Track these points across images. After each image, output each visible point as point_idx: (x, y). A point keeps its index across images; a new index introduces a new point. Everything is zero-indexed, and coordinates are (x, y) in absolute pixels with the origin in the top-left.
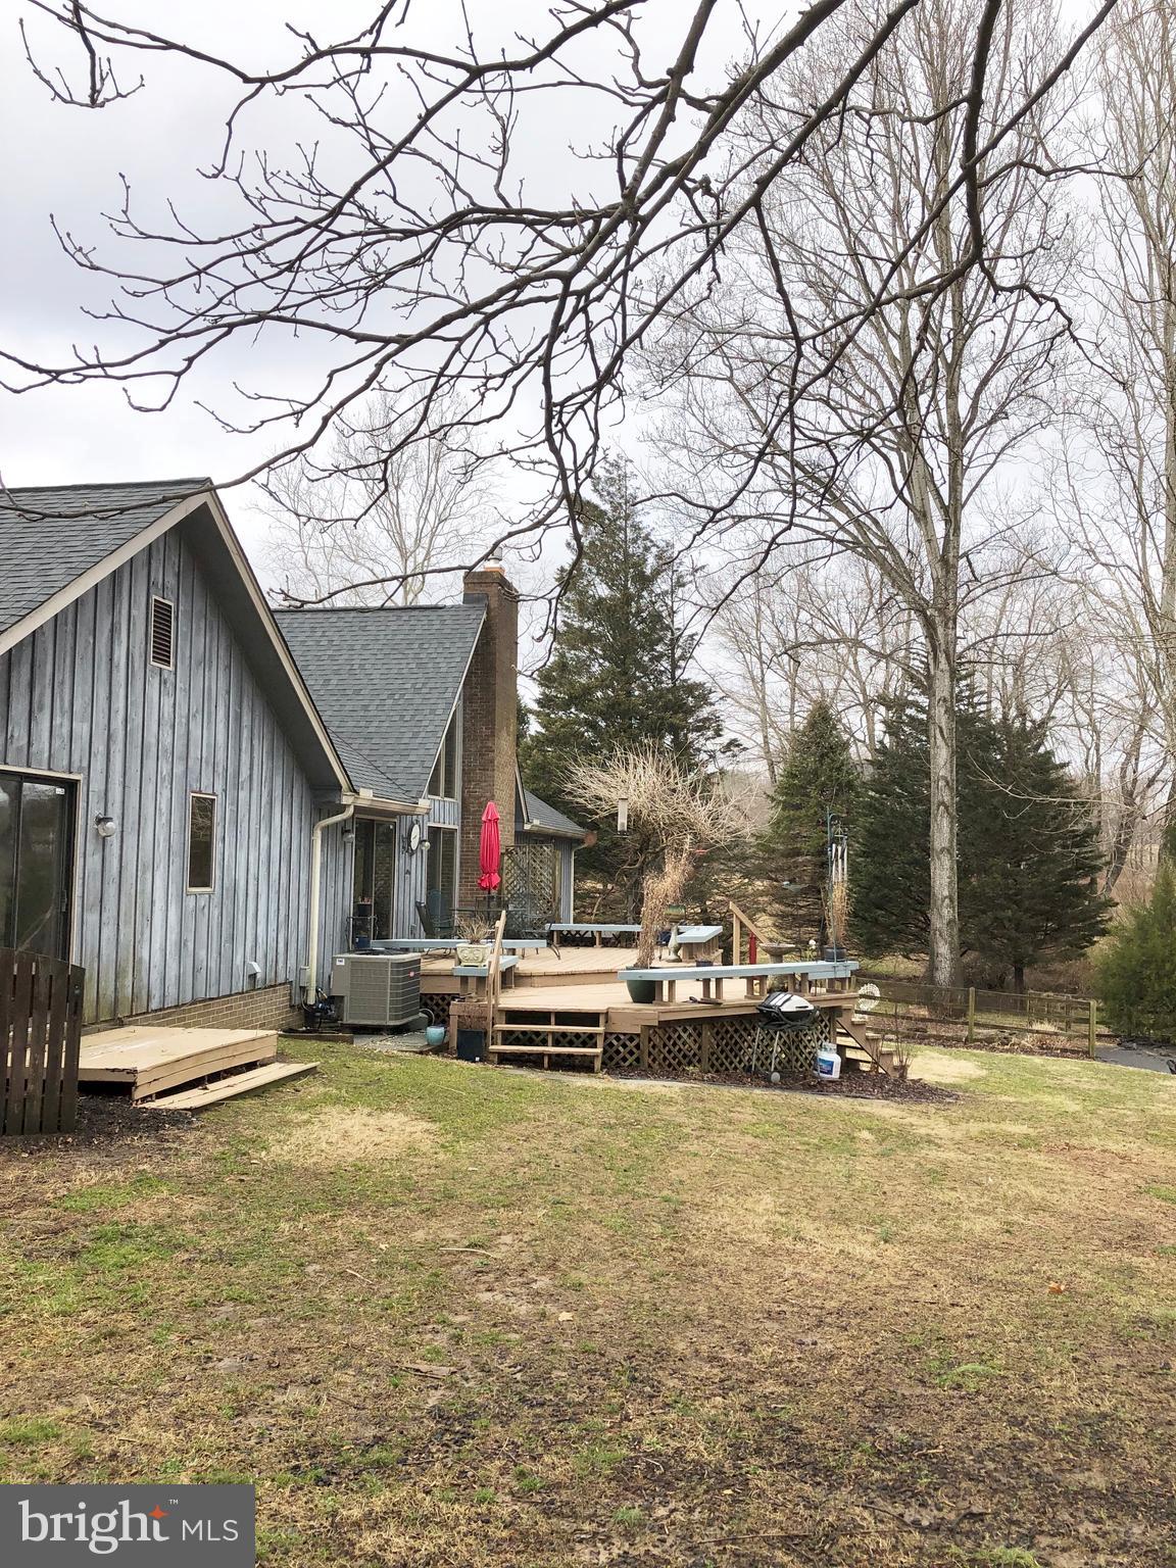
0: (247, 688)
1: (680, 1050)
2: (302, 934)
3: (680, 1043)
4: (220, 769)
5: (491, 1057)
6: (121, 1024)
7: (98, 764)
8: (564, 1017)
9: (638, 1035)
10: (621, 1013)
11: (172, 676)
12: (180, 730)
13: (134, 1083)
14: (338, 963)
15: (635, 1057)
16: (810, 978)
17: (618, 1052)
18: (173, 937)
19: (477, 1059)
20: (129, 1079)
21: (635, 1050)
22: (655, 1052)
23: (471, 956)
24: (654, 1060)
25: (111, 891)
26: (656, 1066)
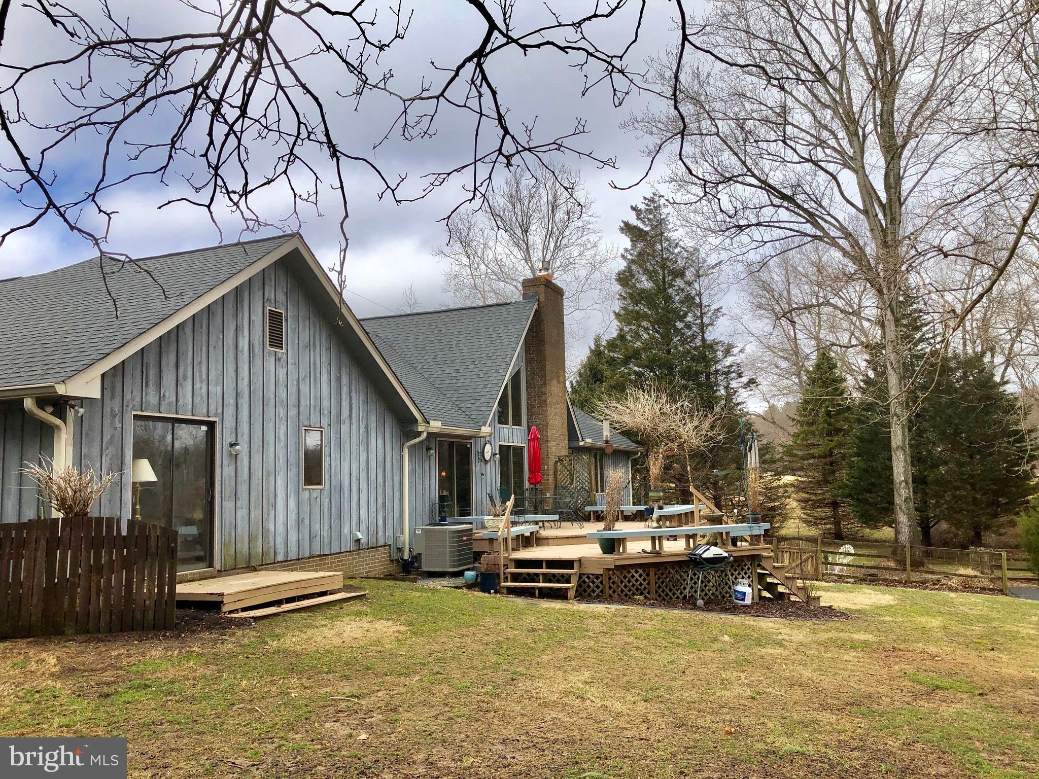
0: (345, 360)
1: (633, 585)
2: (397, 514)
3: (633, 580)
4: (326, 412)
5: (503, 590)
6: (255, 569)
7: (230, 411)
8: (552, 564)
9: (601, 575)
10: (590, 560)
11: (285, 356)
12: (293, 389)
13: (222, 602)
14: (417, 532)
15: (600, 589)
16: (732, 535)
17: (589, 587)
18: (292, 516)
19: (492, 591)
20: (219, 599)
21: (600, 585)
22: (614, 587)
23: (494, 525)
24: (614, 592)
25: (243, 489)
26: (615, 595)
